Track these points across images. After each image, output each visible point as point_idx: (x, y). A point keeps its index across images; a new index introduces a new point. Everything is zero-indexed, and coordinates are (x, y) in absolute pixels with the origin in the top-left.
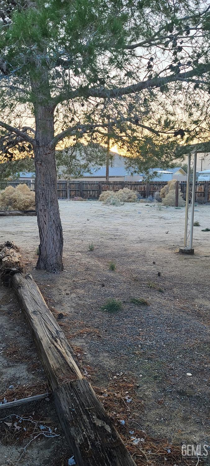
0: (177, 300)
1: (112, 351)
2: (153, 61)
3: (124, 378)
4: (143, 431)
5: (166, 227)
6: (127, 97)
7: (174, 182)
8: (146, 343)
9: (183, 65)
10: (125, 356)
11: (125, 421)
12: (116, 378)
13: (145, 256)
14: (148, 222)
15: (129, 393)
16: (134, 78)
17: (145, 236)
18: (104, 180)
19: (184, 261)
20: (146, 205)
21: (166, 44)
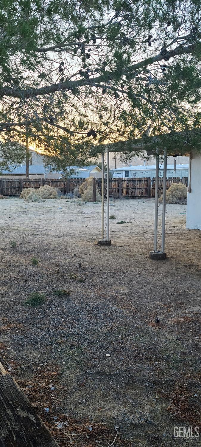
0: (97, 288)
1: (36, 343)
2: (64, 65)
3: (48, 368)
4: (66, 414)
5: (86, 221)
6: (42, 98)
7: (92, 179)
8: (68, 331)
9: (91, 71)
10: (48, 346)
11: (49, 408)
12: (40, 368)
13: (66, 250)
14: (69, 217)
15: (53, 381)
16: (47, 80)
17: (66, 231)
18: (25, 177)
19: (102, 252)
20: (66, 201)
21: (75, 51)
